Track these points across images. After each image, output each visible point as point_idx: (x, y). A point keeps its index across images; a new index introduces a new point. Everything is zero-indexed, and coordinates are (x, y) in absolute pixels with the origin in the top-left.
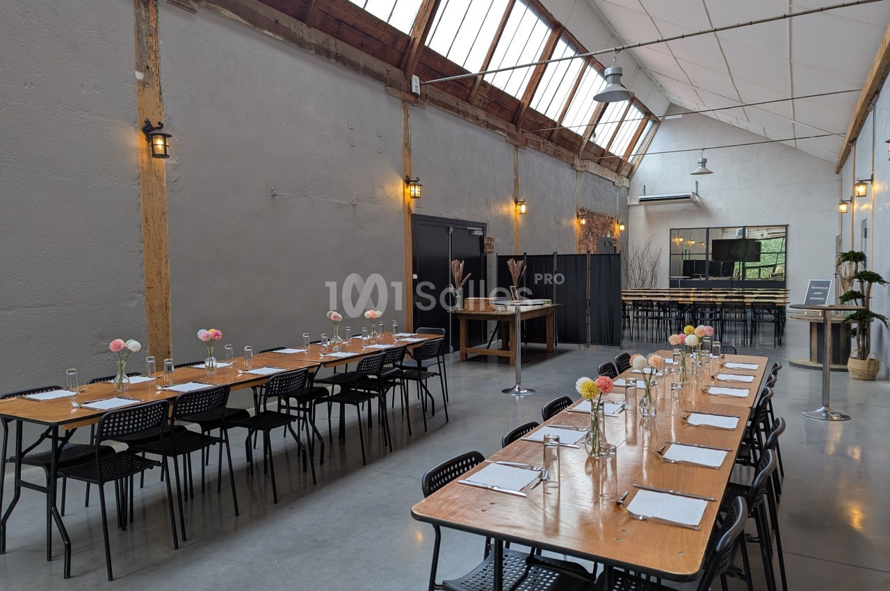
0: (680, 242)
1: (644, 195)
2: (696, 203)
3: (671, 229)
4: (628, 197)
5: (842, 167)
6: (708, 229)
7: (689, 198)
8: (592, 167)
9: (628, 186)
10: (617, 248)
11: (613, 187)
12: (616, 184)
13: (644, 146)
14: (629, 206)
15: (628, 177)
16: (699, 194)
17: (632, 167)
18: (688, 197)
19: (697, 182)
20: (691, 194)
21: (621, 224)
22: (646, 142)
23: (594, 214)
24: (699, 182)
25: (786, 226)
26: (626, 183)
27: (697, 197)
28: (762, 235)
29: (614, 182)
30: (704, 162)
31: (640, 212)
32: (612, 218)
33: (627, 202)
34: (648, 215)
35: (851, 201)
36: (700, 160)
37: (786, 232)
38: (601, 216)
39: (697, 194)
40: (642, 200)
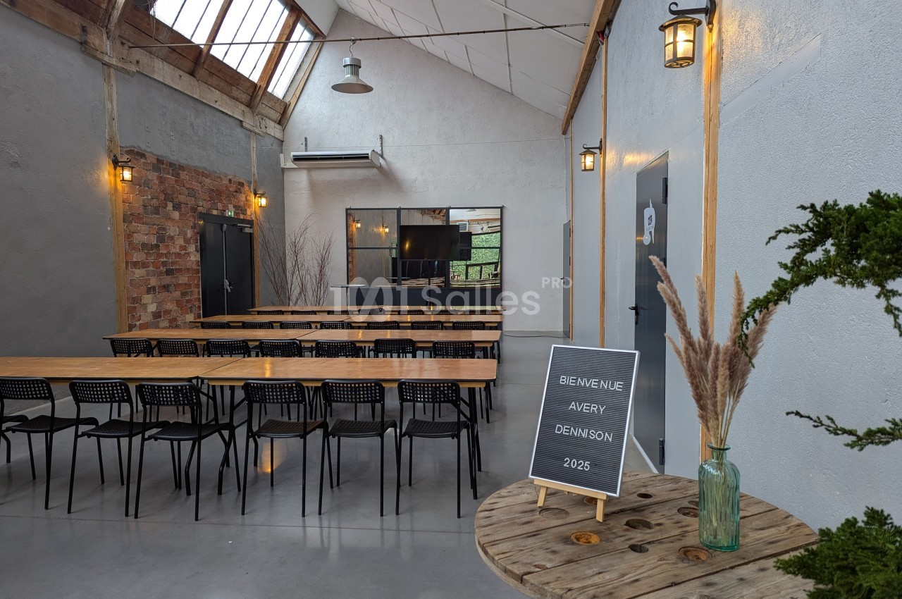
0: (386, 233)
1: (306, 151)
2: (380, 168)
3: (347, 210)
4: (282, 156)
5: (572, 118)
6: (399, 210)
7: (367, 158)
8: (164, 72)
9: (279, 135)
10: (256, 235)
11: (239, 130)
12: (244, 124)
13: (301, 74)
14: (283, 170)
15: (279, 123)
16: (385, 156)
17: (286, 107)
18: (365, 157)
19: (381, 137)
20: (369, 152)
21: (262, 196)
22: (305, 67)
23: (182, 168)
24: (384, 136)
25: (502, 208)
26: (274, 130)
27: (381, 160)
28: (482, 229)
29: (241, 121)
30: (355, 67)
31: (299, 181)
32: (242, 184)
33: (278, 162)
34: (313, 186)
35: (600, 148)
36: (348, 61)
37: (501, 226)
38: (204, 175)
39: (382, 156)
40: (297, 159)
